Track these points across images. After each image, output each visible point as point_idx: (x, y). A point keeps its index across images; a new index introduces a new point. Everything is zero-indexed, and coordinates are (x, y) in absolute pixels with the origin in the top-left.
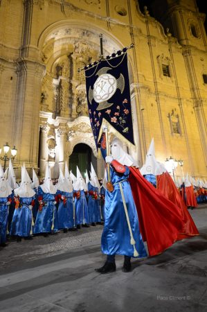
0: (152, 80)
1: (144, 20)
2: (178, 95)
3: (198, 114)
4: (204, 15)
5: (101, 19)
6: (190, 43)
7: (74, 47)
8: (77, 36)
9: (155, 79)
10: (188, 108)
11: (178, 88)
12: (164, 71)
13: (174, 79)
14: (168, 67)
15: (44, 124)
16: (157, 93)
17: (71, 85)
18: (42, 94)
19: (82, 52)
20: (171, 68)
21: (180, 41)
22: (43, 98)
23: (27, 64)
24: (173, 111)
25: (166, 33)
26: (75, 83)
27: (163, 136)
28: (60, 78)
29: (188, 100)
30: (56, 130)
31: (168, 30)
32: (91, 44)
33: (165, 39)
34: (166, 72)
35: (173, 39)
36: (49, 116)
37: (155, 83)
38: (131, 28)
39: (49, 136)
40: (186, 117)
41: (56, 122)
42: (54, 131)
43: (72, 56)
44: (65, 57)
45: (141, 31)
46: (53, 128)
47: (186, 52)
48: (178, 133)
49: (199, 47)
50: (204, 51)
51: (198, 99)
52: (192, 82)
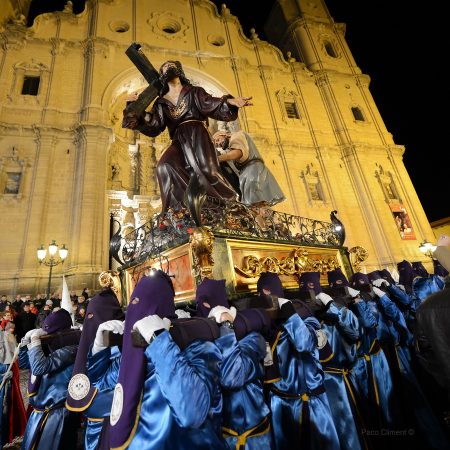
0: (271, 127)
1: (252, 46)
2: (315, 142)
3: (351, 167)
4: (342, 25)
5: (188, 56)
6: (325, 66)
9: (275, 124)
10: (333, 160)
11: (312, 132)
12: (289, 111)
13: (305, 120)
14: (294, 105)
15: (116, 207)
16: (280, 144)
17: (154, 149)
18: (113, 168)
20: (299, 106)
21: (309, 66)
22: (114, 173)
23: (88, 130)
24: (308, 167)
25: (286, 58)
27: (296, 206)
28: (138, 142)
29: (331, 149)
30: (136, 214)
31: (289, 54)
33: (286, 67)
34: (293, 112)
35: (298, 65)
36: (122, 196)
37: (276, 130)
38: (232, 60)
39: (124, 224)
40: (330, 174)
41: (135, 203)
42: (133, 216)
45: (247, 62)
46: (131, 212)
47: (321, 80)
48: (320, 199)
49: (341, 70)
50: (349, 75)
51: (348, 145)
52: (335, 121)
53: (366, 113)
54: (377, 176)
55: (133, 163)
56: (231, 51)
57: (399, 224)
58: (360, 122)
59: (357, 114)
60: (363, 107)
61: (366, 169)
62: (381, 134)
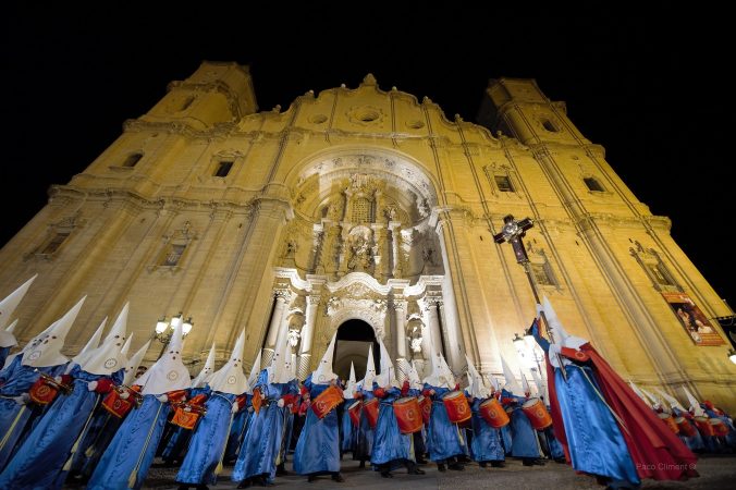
0: (478, 200)
1: (455, 128)
3: (592, 244)
5: (383, 138)
6: (542, 139)
7: (350, 180)
8: (353, 166)
9: (483, 198)
10: (565, 235)
11: (533, 205)
12: (501, 185)
13: (522, 194)
14: (507, 178)
15: (283, 287)
17: (341, 229)
18: (289, 245)
19: (363, 186)
20: (514, 179)
21: (524, 143)
22: (289, 251)
24: (530, 244)
25: (496, 136)
26: (347, 226)
27: (514, 292)
28: (323, 220)
29: (560, 222)
30: (308, 299)
32: (374, 173)
33: (496, 143)
34: (505, 185)
35: (508, 141)
37: (484, 203)
38: (431, 139)
39: (292, 307)
40: (562, 253)
41: (308, 285)
42: (305, 301)
43: (346, 192)
44: (338, 195)
45: (447, 140)
46: (303, 295)
47: (539, 153)
48: (551, 283)
49: (563, 142)
50: (575, 147)
51: (583, 218)
52: (562, 193)
53: (605, 183)
54: (634, 254)
55: (316, 243)
56: (431, 131)
57: (686, 319)
58: (597, 193)
59: (592, 185)
60: (599, 176)
61: (614, 246)
62: (630, 205)
